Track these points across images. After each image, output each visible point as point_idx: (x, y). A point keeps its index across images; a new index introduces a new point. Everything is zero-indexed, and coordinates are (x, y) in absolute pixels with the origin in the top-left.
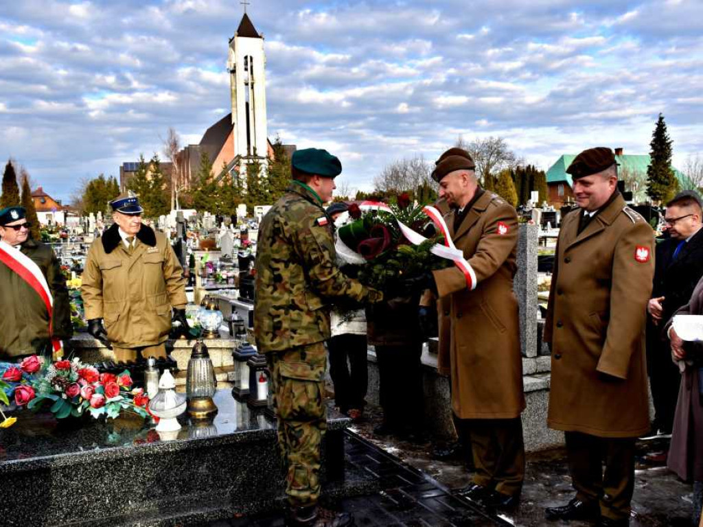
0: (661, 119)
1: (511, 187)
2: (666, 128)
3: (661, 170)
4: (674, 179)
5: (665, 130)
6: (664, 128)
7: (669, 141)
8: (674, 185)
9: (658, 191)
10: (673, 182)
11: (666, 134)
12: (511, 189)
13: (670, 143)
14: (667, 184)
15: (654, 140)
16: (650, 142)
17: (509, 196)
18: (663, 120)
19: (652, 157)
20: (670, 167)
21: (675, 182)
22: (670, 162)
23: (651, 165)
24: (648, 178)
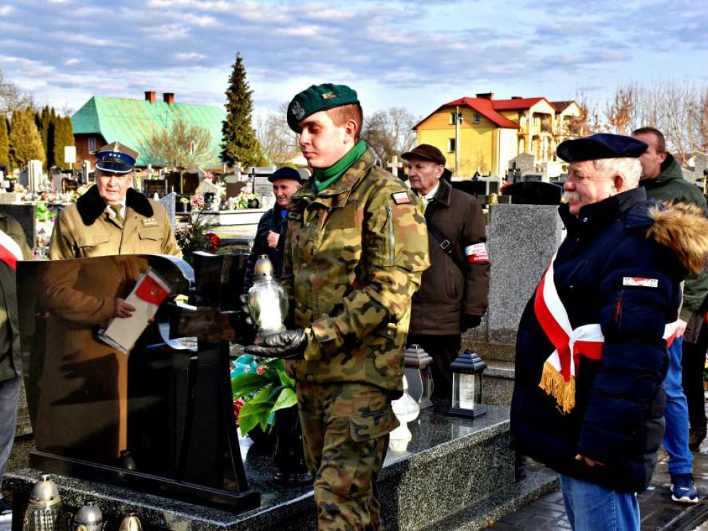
0: (239, 60)
1: (36, 138)
2: (245, 74)
3: (239, 128)
4: (255, 141)
5: (243, 76)
6: (243, 72)
7: (248, 91)
8: (256, 149)
9: (236, 155)
10: (254, 145)
11: (245, 81)
12: (35, 141)
13: (250, 93)
14: (248, 147)
15: (231, 88)
16: (225, 90)
17: (33, 151)
18: (241, 63)
19: (228, 111)
20: (250, 125)
21: (256, 145)
22: (250, 119)
23: (226, 120)
24: (224, 137)
